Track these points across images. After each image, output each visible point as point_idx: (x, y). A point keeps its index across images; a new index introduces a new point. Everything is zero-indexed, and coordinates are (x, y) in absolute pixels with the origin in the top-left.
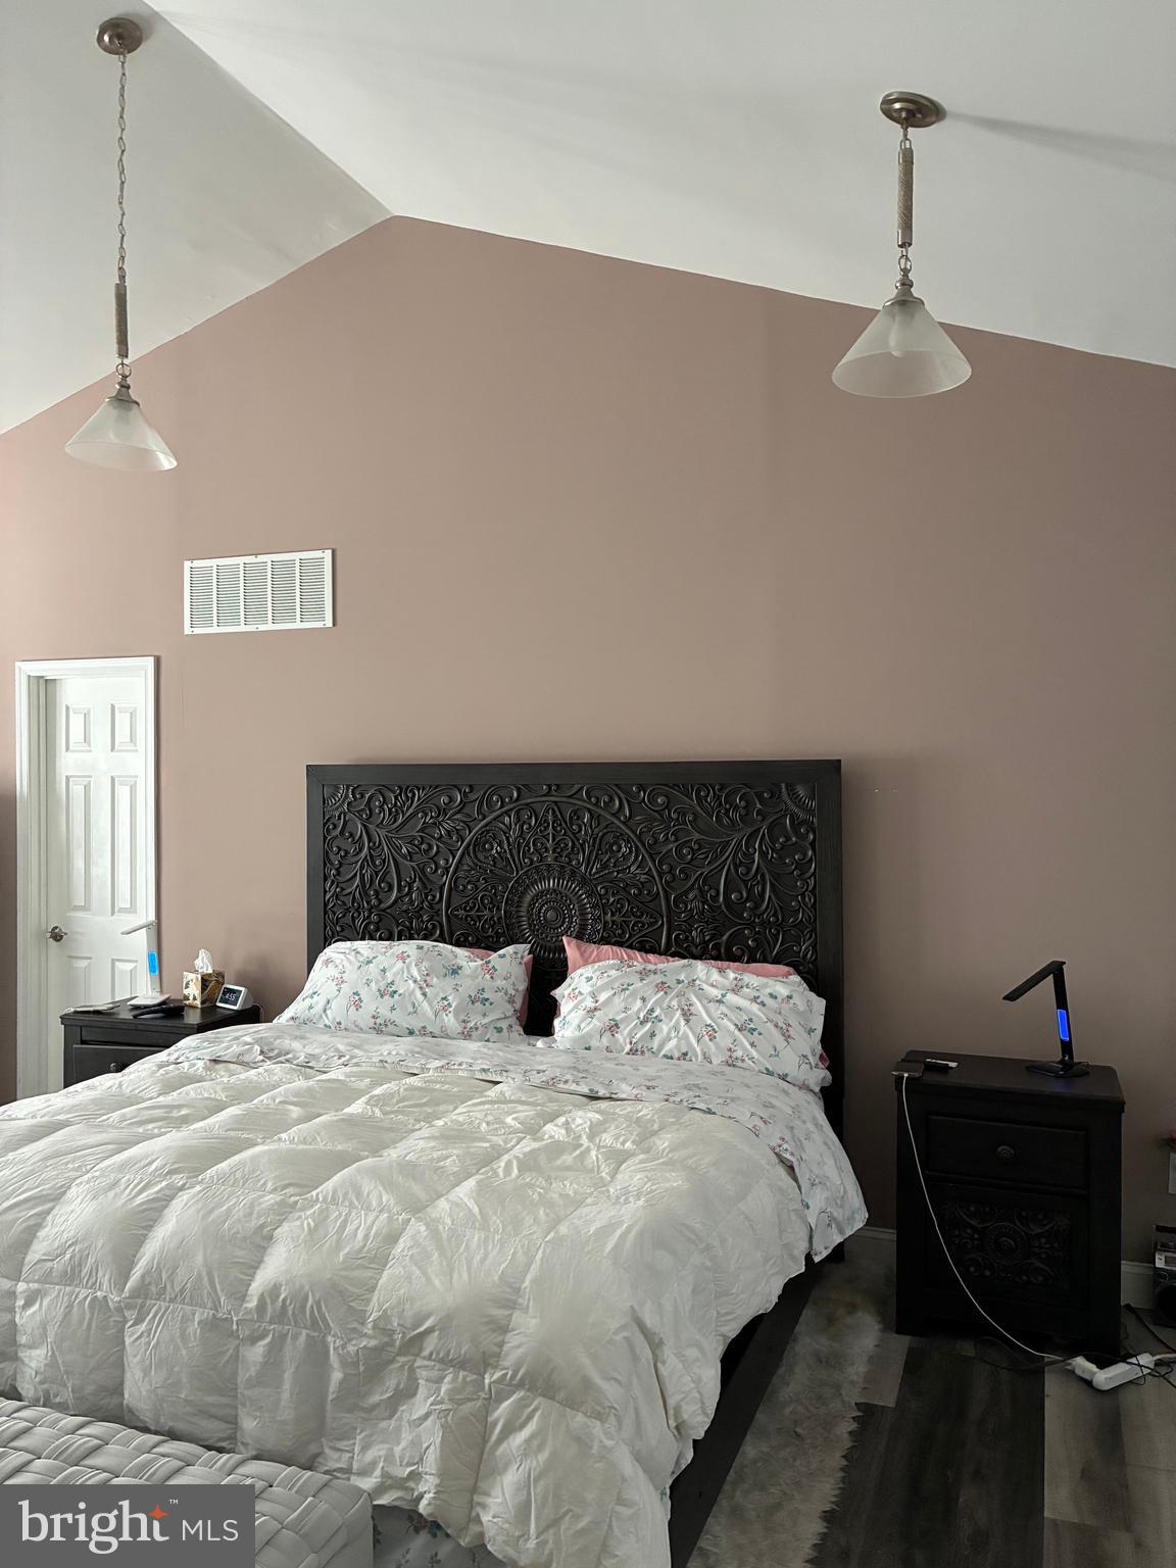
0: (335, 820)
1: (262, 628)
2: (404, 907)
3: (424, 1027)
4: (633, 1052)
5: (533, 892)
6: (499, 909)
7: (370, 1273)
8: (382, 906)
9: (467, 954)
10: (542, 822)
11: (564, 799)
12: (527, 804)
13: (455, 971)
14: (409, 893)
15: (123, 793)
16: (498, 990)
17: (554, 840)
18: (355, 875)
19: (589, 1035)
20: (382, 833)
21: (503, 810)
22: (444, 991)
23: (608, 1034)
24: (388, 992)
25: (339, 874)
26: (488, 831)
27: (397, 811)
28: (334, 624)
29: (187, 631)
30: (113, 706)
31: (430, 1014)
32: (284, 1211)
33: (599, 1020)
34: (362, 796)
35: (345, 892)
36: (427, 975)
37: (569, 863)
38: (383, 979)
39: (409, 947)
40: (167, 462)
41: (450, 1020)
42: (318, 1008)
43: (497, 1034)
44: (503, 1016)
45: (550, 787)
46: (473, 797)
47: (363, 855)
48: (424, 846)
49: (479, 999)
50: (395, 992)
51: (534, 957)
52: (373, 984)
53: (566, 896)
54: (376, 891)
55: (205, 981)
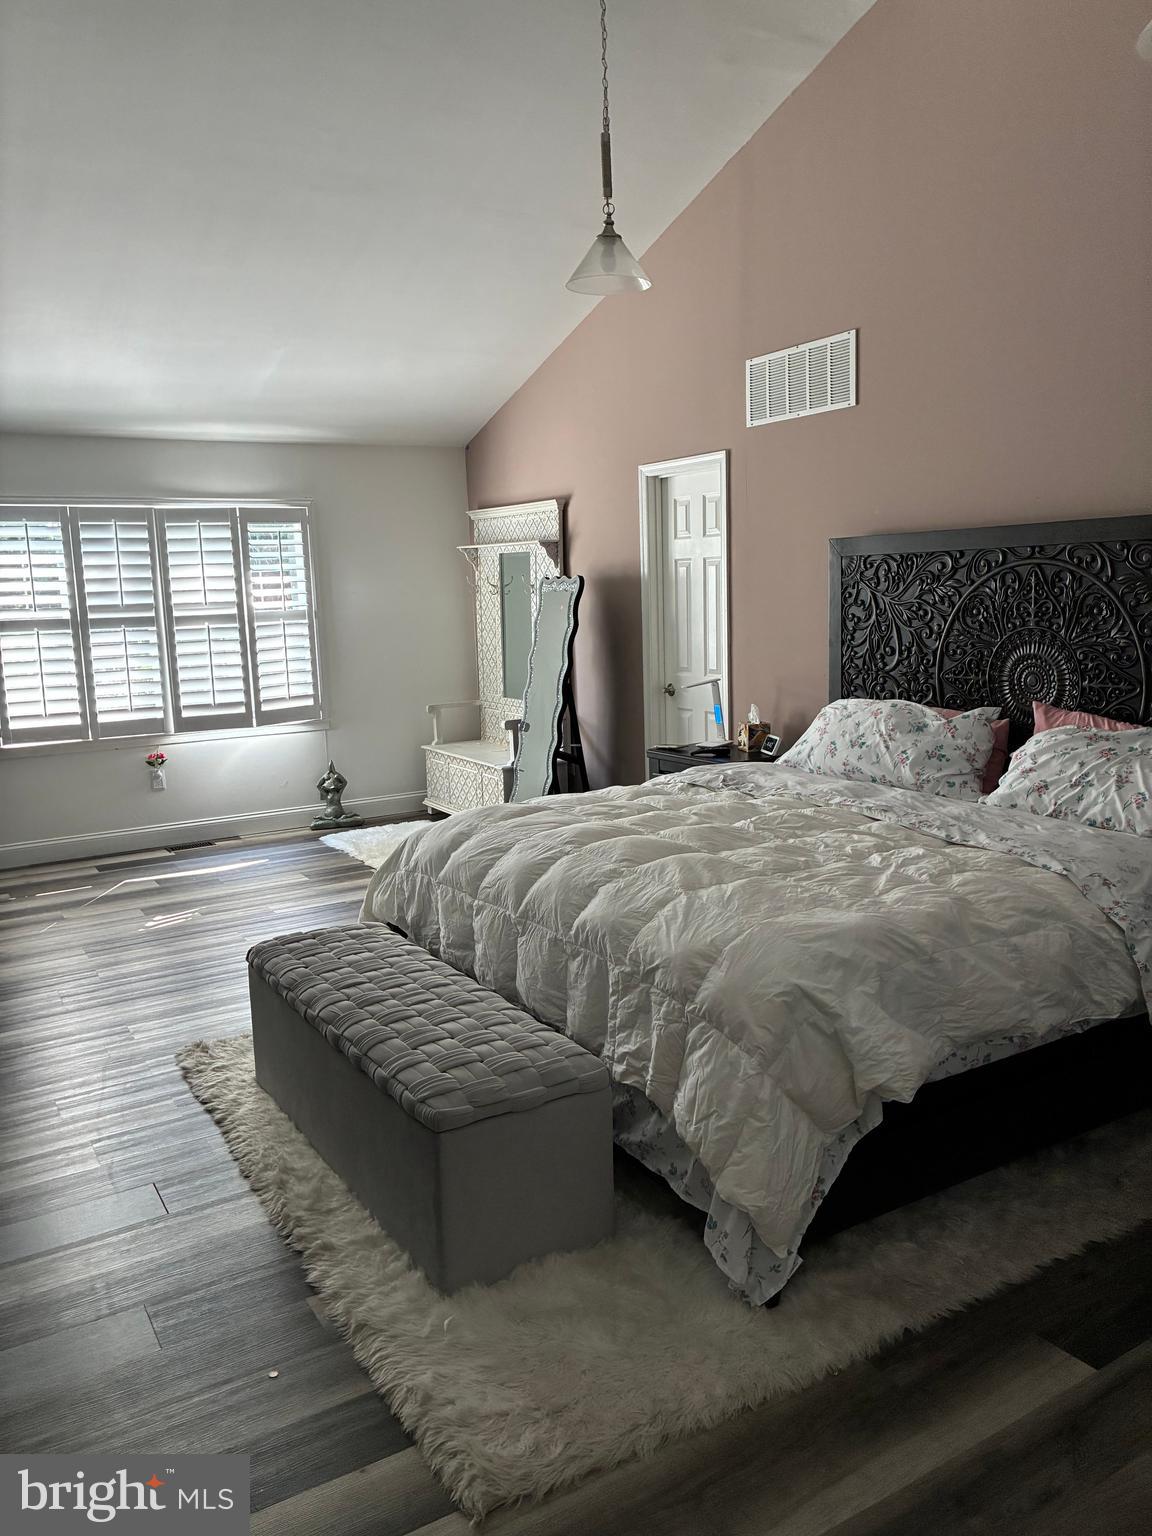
0: (850, 590)
1: (803, 414)
2: (905, 670)
3: (884, 776)
4: (1055, 815)
5: (1014, 657)
6: (984, 674)
7: (639, 923)
8: (887, 668)
9: (935, 713)
10: (1024, 585)
11: (1047, 561)
12: (1012, 568)
13: (921, 728)
14: (908, 657)
15: (712, 570)
16: (957, 748)
17: (1035, 604)
18: (866, 639)
19: (1017, 794)
20: (887, 600)
21: (989, 574)
22: (903, 745)
23: (1036, 794)
24: (857, 743)
25: (853, 638)
26: (976, 597)
27: (899, 578)
28: (857, 402)
29: (749, 425)
30: (704, 497)
31: (891, 765)
32: (612, 875)
33: (1030, 780)
34: (872, 566)
35: (859, 655)
36: (892, 730)
37: (1050, 627)
38: (856, 731)
39: (885, 706)
40: (645, 285)
41: (906, 772)
42: (804, 754)
43: (947, 788)
44: (958, 772)
45: (1033, 548)
46: (963, 562)
47: (871, 621)
48: (921, 613)
49: (935, 755)
50: (863, 743)
51: (1010, 721)
52: (847, 736)
53: (1046, 661)
54: (881, 654)
55: (752, 730)
